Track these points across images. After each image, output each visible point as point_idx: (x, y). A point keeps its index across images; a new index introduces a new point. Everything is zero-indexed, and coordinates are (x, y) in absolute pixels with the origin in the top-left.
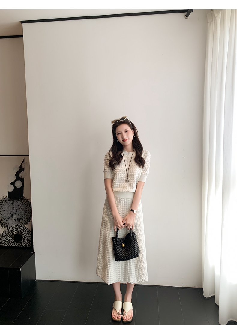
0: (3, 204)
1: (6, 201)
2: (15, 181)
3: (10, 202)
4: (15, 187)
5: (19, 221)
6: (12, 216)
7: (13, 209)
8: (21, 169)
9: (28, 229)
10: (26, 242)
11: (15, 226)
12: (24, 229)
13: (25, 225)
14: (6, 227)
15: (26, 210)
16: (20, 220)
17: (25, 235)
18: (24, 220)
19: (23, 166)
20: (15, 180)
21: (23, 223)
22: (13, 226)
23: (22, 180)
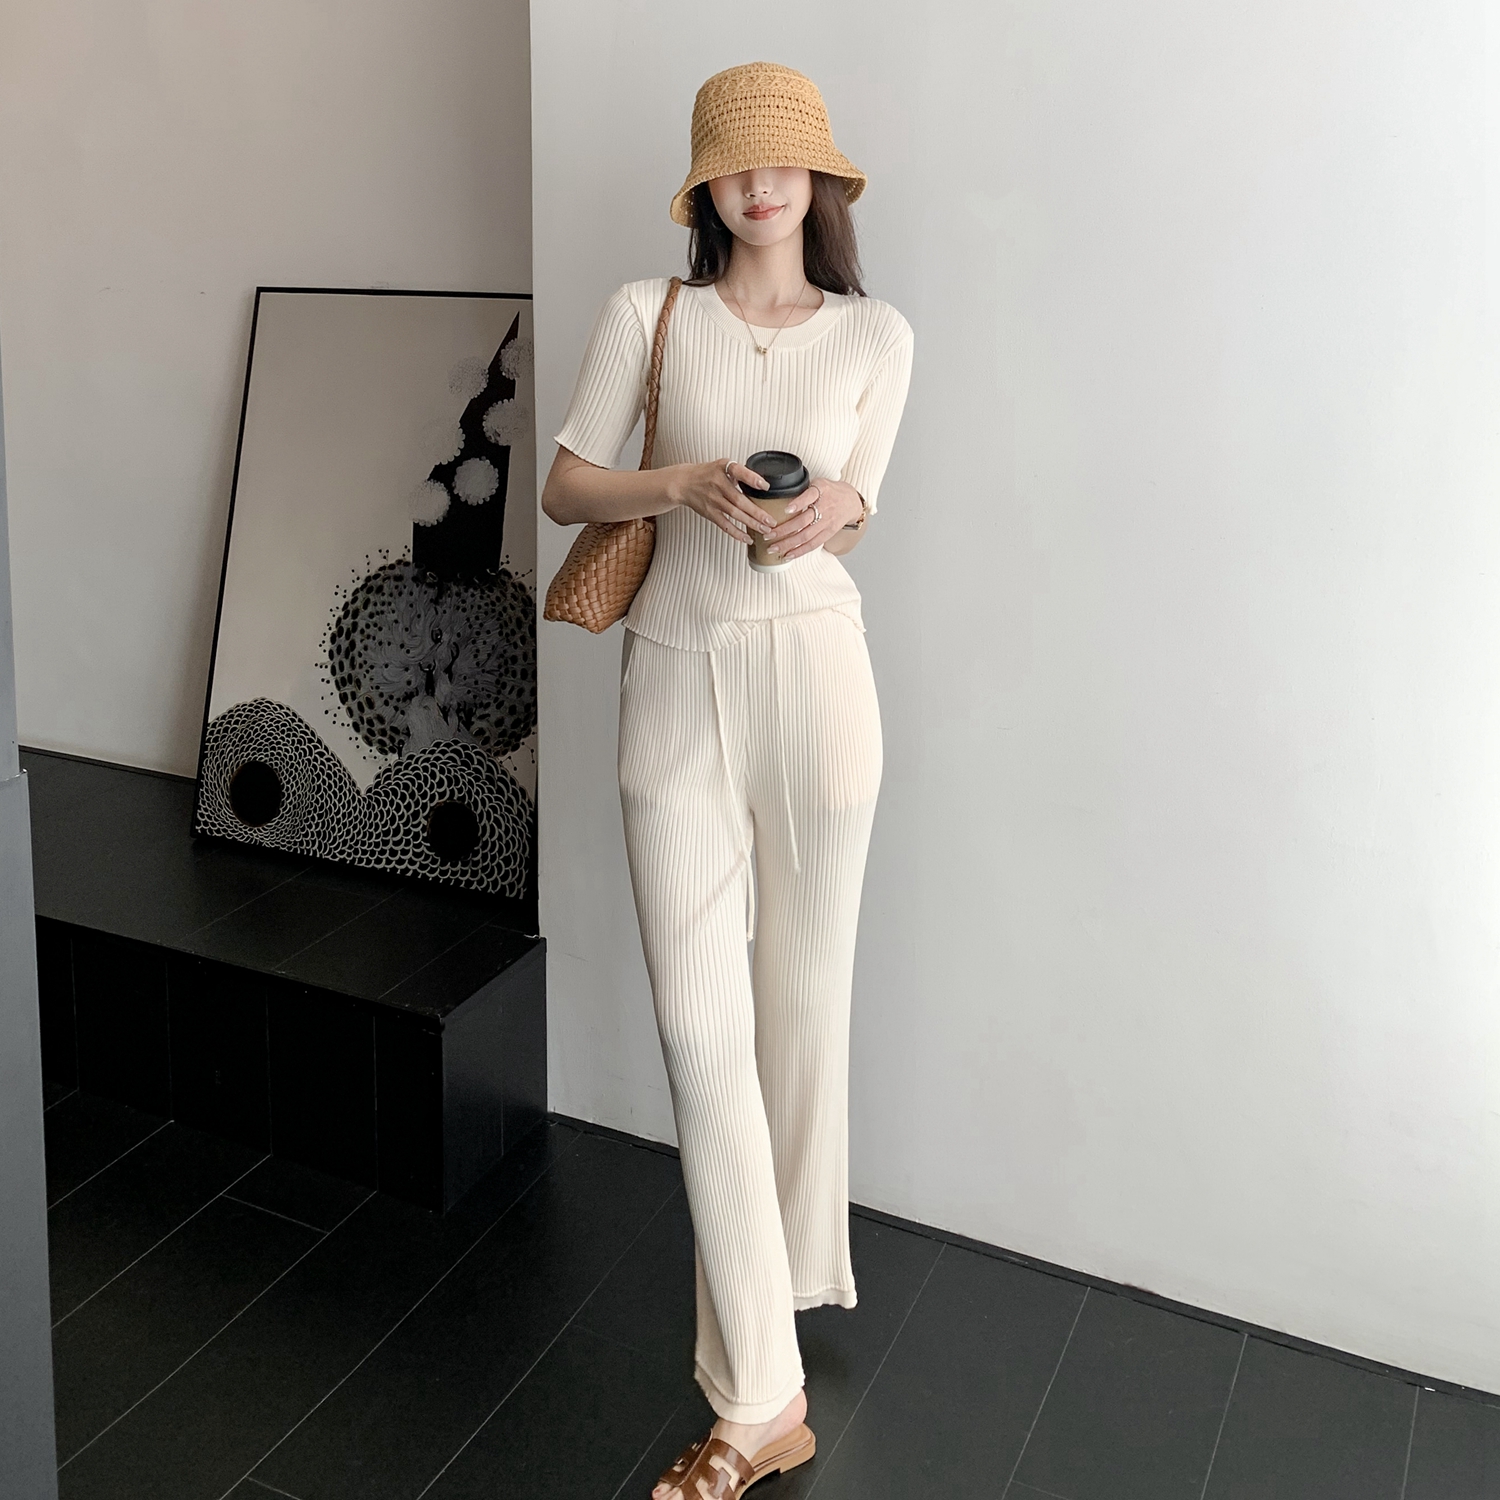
0: (386, 598)
1: (399, 583)
2: (458, 462)
3: (422, 595)
4: (455, 499)
5: (468, 724)
6: (430, 687)
7: (437, 641)
8: (500, 386)
9: (513, 781)
10: (499, 865)
11: (443, 752)
12: (492, 783)
13: (497, 754)
14: (393, 751)
15: (511, 652)
16: (470, 714)
17: (496, 820)
18: (493, 719)
19: (508, 365)
20: (458, 454)
21: (486, 741)
22: (432, 752)
23: (499, 457)
